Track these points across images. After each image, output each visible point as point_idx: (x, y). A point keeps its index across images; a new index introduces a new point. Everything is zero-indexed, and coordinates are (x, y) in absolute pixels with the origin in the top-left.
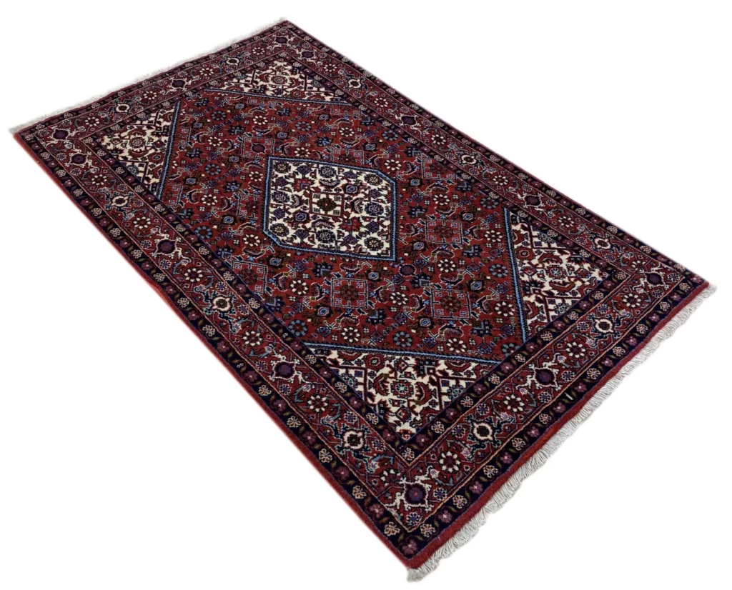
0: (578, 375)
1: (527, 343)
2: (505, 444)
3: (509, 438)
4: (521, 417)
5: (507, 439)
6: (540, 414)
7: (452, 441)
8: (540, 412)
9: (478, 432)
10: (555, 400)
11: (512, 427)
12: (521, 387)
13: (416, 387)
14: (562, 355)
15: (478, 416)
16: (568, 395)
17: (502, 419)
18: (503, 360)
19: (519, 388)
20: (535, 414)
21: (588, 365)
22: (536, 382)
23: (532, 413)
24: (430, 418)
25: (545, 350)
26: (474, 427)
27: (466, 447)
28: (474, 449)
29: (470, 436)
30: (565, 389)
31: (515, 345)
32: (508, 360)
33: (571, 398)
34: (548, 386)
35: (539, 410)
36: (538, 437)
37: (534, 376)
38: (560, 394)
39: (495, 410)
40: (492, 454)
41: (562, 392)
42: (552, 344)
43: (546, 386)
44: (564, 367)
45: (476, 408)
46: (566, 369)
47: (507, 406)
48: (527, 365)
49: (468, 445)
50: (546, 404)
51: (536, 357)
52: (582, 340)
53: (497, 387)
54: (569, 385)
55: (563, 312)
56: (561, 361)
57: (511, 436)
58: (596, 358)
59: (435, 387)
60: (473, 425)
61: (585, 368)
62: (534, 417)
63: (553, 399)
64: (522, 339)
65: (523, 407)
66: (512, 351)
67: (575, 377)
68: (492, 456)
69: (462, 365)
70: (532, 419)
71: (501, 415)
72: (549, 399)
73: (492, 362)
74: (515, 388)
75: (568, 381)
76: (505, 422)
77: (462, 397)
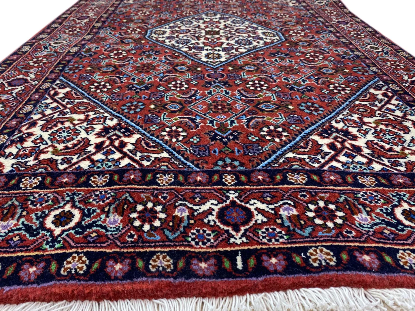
0: (289, 243)
1: (259, 170)
2: (59, 252)
3: (77, 247)
4: (132, 236)
5: (72, 247)
6: (162, 252)
7: (17, 203)
8: (168, 249)
9: (55, 216)
10: (210, 250)
11: (101, 239)
12: (185, 205)
13: (78, 141)
14: (295, 206)
15: (85, 201)
16: (239, 259)
17: (105, 221)
18: (205, 169)
19: (181, 205)
20: (155, 247)
21: (325, 241)
22: (214, 213)
23: (155, 242)
24: (40, 170)
25: (276, 189)
26: (63, 207)
27: (18, 220)
28: (20, 229)
29: (44, 212)
30: (246, 248)
31: (242, 164)
32: (210, 173)
33: (240, 266)
34: (226, 228)
35: (169, 246)
36: (116, 278)
37: (220, 206)
38: (228, 249)
39: (113, 206)
40: (26, 251)
41: (237, 248)
42: (294, 189)
43: (222, 226)
44: (279, 221)
45: (97, 191)
46: (282, 225)
47: (135, 211)
48: (228, 190)
49: (22, 220)
50: (191, 246)
51: (251, 189)
52: (350, 209)
53: (154, 187)
54: (259, 247)
55: (354, 171)
56: (284, 213)
57: (82, 247)
58: (352, 241)
59: (94, 151)
60: (65, 204)
61: (315, 242)
62: (148, 250)
63: (212, 247)
64: (258, 164)
65: (153, 228)
66: (229, 169)
67: (283, 243)
68: (20, 254)
69: (152, 149)
70: (142, 250)
71: (112, 217)
72: (204, 243)
73: (189, 163)
74: (176, 201)
75: (265, 241)
76: (104, 228)
77: (102, 173)
